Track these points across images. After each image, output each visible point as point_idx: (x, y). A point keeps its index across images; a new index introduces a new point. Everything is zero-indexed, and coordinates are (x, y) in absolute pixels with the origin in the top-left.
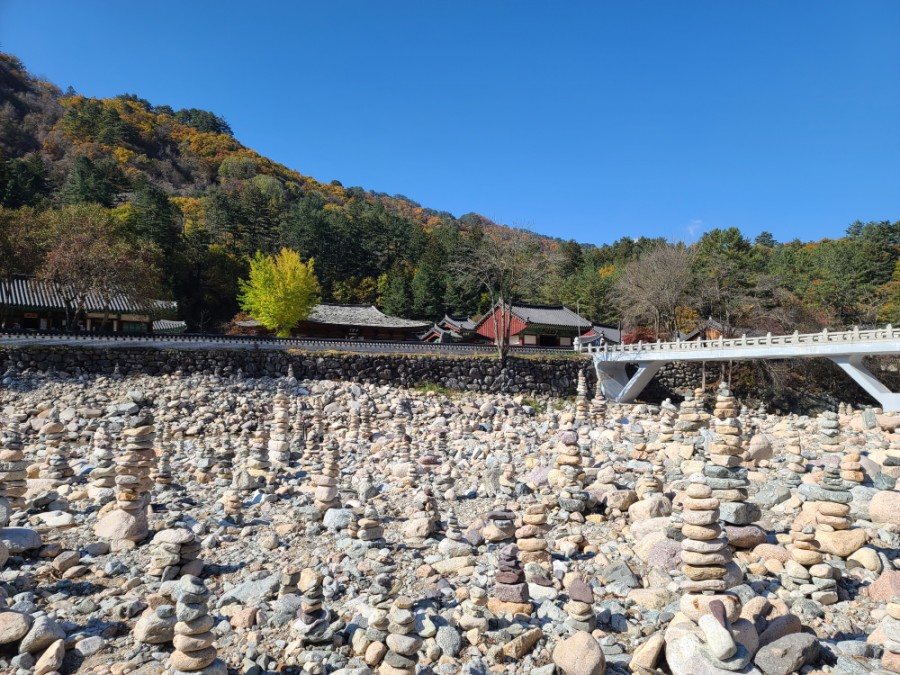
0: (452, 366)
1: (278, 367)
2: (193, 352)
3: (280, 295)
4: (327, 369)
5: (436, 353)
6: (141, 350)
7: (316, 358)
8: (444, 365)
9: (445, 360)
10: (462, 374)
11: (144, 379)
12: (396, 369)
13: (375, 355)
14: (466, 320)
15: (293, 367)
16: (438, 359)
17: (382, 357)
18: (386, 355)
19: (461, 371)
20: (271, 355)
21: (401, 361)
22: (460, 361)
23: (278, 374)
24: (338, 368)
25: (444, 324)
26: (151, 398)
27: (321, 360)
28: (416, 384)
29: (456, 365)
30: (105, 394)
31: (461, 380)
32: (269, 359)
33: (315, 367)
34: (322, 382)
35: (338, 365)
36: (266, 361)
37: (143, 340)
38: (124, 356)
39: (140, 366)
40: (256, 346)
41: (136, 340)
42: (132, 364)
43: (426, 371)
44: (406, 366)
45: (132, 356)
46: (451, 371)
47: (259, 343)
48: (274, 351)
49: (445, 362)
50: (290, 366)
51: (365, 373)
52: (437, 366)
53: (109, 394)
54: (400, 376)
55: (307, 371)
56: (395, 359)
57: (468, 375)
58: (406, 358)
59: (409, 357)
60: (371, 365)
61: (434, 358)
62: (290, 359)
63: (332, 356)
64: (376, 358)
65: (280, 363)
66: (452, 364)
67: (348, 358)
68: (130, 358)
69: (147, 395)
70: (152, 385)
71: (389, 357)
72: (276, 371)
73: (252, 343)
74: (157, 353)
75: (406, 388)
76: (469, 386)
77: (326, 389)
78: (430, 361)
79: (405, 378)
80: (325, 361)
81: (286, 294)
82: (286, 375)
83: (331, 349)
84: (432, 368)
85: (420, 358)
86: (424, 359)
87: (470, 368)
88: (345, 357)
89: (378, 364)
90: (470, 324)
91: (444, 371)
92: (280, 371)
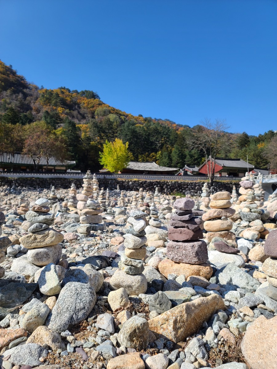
0: (188, 185)
1: (113, 186)
2: (80, 180)
3: (115, 158)
4: (133, 187)
5: (180, 180)
6: (60, 179)
7: (128, 182)
8: (184, 185)
9: (185, 183)
10: (192, 189)
11: (61, 190)
12: (163, 186)
13: (154, 181)
14: (194, 167)
15: (119, 186)
16: (181, 183)
17: (157, 182)
18: (158, 181)
19: (192, 187)
20: (110, 181)
21: (164, 183)
22: (191, 183)
23: (113, 189)
24: (138, 186)
25: (185, 169)
26: (63, 198)
27: (131, 183)
28: (172, 193)
29: (189, 185)
30: (46, 196)
31: (192, 192)
32: (109, 182)
33: (128, 186)
34: (131, 192)
35: (138, 185)
36: (108, 183)
37: (61, 175)
38: (54, 181)
39: (60, 185)
40: (105, 177)
41: (58, 175)
42: (57, 184)
43: (176, 188)
44: (167, 185)
45: (57, 181)
46: (187, 187)
47: (106, 176)
48: (112, 179)
49: (185, 184)
50: (118, 185)
51: (149, 188)
52: (181, 185)
53: (48, 196)
54: (165, 190)
55: (125, 187)
56: (162, 182)
57: (195, 189)
58: (167, 182)
59: (168, 181)
60: (152, 185)
61: (180, 182)
62: (118, 182)
63: (135, 181)
64: (154, 182)
65: (114, 184)
66: (187, 184)
67: (142, 182)
68: (56, 182)
69: (62, 196)
70: (64, 193)
71: (160, 182)
72: (112, 187)
73: (103, 176)
74: (66, 180)
75: (167, 194)
76: (195, 194)
77: (133, 195)
78: (178, 183)
79: (167, 190)
80: (132, 183)
81: (118, 157)
82: (116, 189)
83: (135, 178)
84: (179, 186)
85: (173, 182)
86: (175, 182)
87: (196, 186)
88: (141, 181)
89: (155, 184)
90: (196, 169)
91: (184, 187)
92: (114, 187)
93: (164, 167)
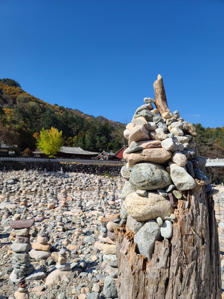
0: (112, 168)
1: (57, 168)
2: (29, 163)
3: (51, 143)
4: (73, 169)
6: (11, 162)
7: (69, 165)
8: (110, 168)
9: (110, 166)
10: (116, 171)
11: (14, 172)
12: (95, 168)
13: (88, 164)
14: (110, 152)
15: (62, 168)
16: (108, 166)
17: (90, 165)
18: (91, 164)
19: (115, 169)
20: (54, 164)
21: (96, 166)
22: (115, 166)
23: (57, 170)
24: (76, 168)
25: (103, 153)
26: (18, 178)
27: (71, 166)
28: (101, 174)
29: (113, 168)
30: (2, 177)
31: (115, 173)
32: (54, 165)
33: (69, 168)
34: (72, 173)
35: (76, 167)
36: (53, 166)
37: (12, 158)
38: (6, 164)
39: (11, 167)
40: (49, 161)
41: (10, 158)
42: (9, 166)
43: (104, 170)
44: (98, 168)
45: (9, 164)
46: (112, 169)
47: (50, 160)
48: (55, 163)
49: (110, 167)
50: (62, 167)
51: (85, 170)
52: (108, 167)
53: (4, 177)
54: (96, 171)
55: (67, 169)
56: (94, 165)
57: (117, 171)
58: (98, 165)
59: (99, 165)
60: (87, 168)
61: (107, 165)
62: (61, 165)
63: (74, 165)
64: (88, 165)
65: (57, 166)
66: (112, 167)
67: (79, 165)
68: (8, 164)
69: (16, 177)
70: (17, 174)
71: (92, 165)
72: (56, 169)
73: (48, 159)
74: (17, 163)
75: (98, 175)
76: (118, 175)
77: (74, 176)
78: (105, 166)
79: (98, 172)
80: (72, 166)
81: (53, 143)
82: (60, 170)
83: (73, 162)
84: (106, 169)
85: (102, 165)
86: (104, 165)
87: (118, 168)
88: (78, 164)
89: (89, 167)
90: (112, 154)
91: (110, 169)
92: (57, 169)
93: (87, 152)
